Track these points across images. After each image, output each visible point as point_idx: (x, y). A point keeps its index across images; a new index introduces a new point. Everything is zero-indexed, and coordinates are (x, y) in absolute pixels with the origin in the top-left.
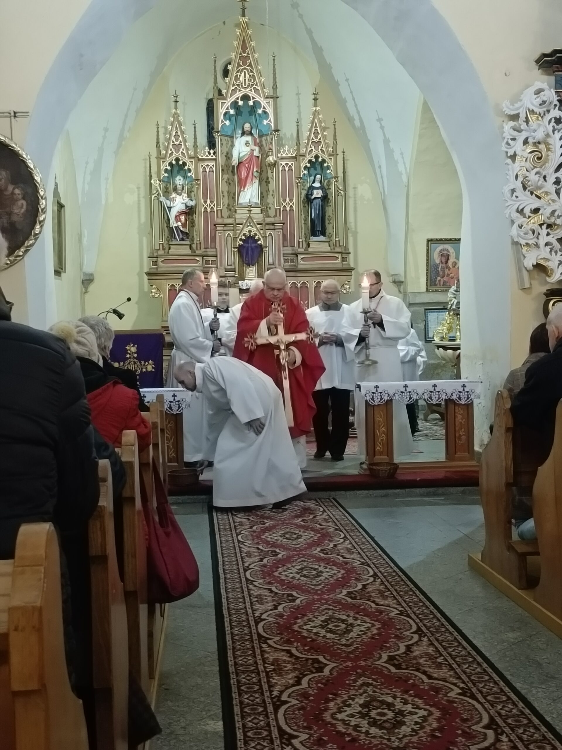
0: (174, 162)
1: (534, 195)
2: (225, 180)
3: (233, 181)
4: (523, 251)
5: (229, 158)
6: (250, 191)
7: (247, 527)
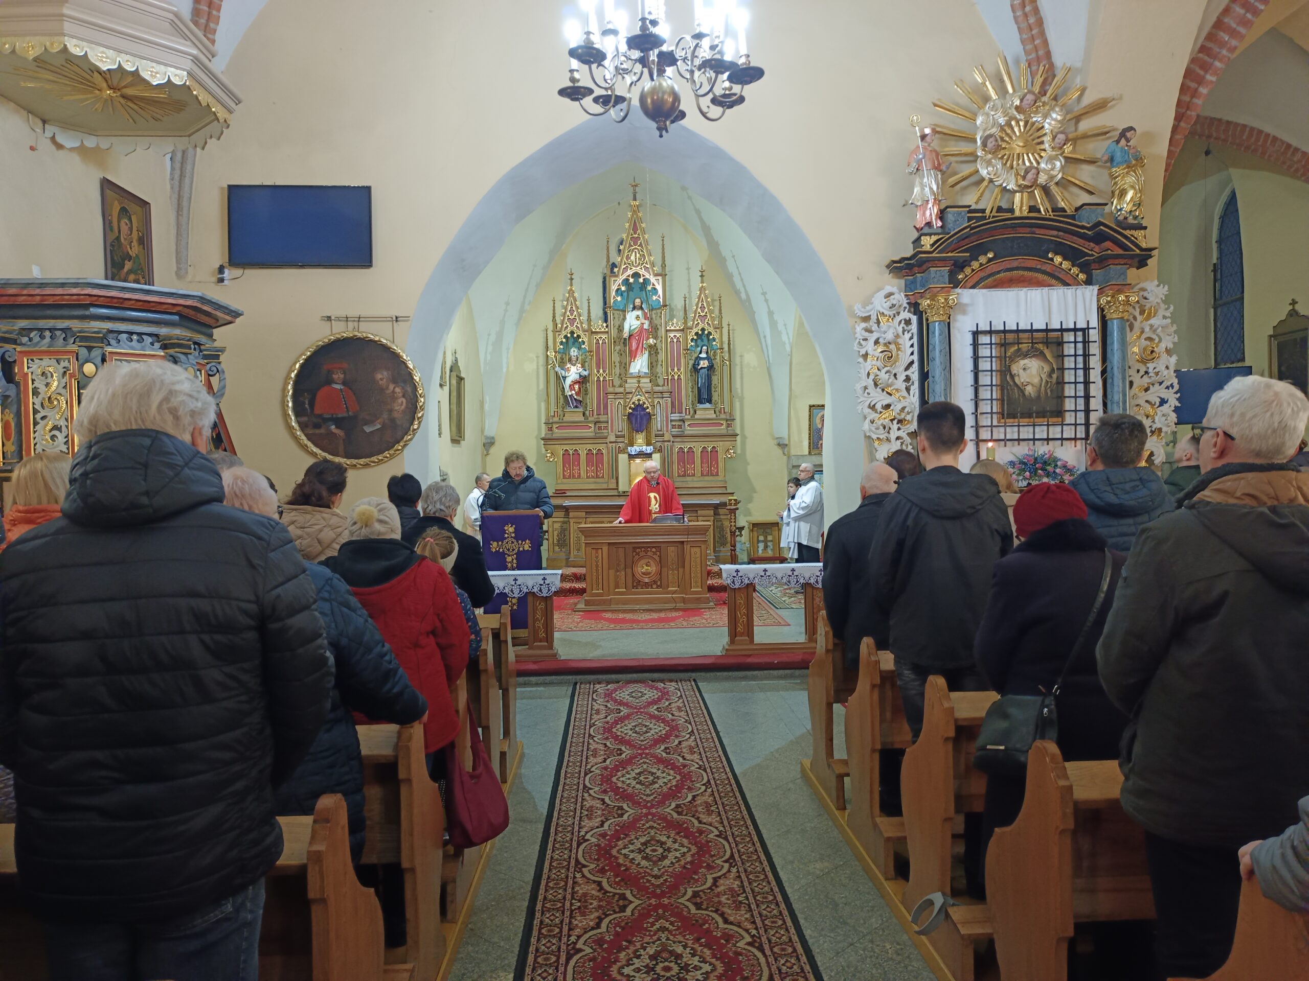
0: (569, 335)
1: (885, 392)
2: (617, 351)
3: (625, 351)
4: (875, 444)
6: (640, 361)
7: (603, 716)
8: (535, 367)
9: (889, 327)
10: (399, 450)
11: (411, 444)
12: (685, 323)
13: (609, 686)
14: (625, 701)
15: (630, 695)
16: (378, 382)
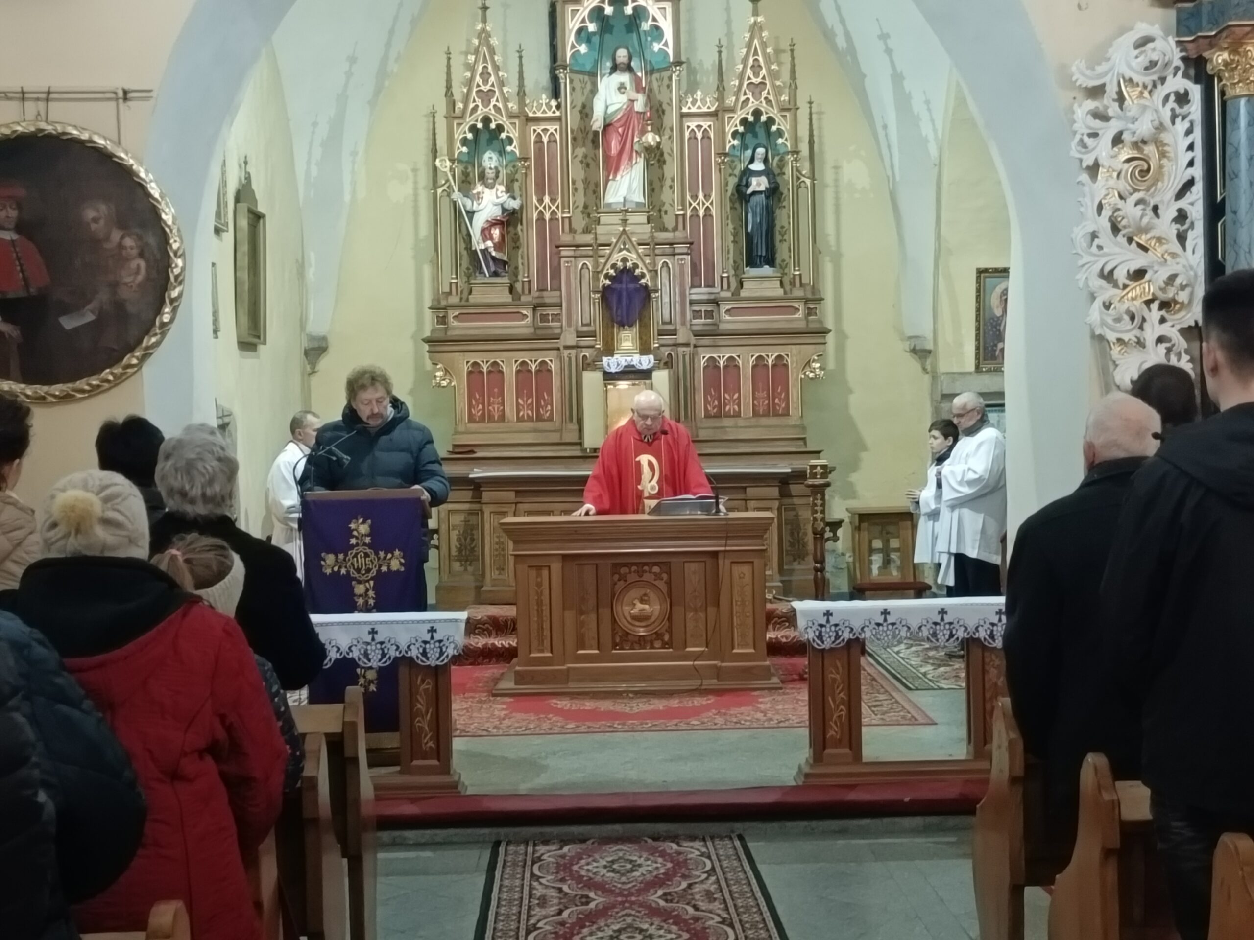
0: (480, 125)
1: (1134, 244)
2: (580, 158)
3: (595, 159)
4: (1112, 352)
5: (587, 115)
6: (627, 178)
7: (553, 910)
8: (411, 191)
9: (1144, 108)
10: (131, 366)
11: (158, 355)
12: (721, 99)
13: (566, 849)
14: (598, 879)
15: (609, 867)
16: (88, 224)
